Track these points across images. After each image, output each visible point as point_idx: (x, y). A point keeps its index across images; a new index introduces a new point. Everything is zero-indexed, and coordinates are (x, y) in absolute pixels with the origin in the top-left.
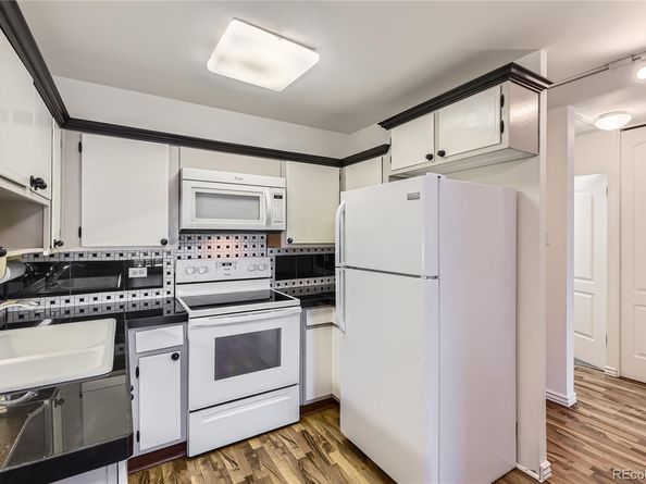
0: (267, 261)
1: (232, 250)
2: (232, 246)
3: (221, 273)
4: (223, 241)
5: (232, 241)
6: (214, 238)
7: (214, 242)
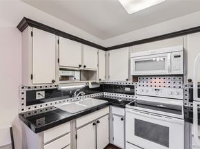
0: (181, 91)
1: (162, 84)
2: (162, 82)
3: (154, 93)
4: (157, 80)
5: (162, 80)
6: (153, 78)
7: (153, 80)
